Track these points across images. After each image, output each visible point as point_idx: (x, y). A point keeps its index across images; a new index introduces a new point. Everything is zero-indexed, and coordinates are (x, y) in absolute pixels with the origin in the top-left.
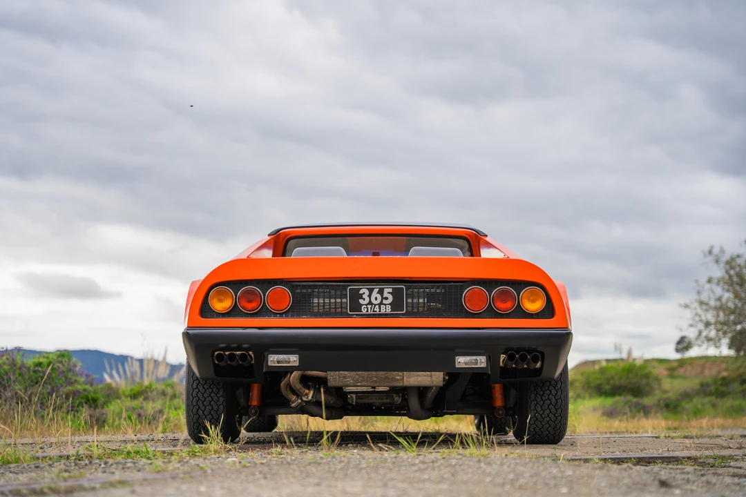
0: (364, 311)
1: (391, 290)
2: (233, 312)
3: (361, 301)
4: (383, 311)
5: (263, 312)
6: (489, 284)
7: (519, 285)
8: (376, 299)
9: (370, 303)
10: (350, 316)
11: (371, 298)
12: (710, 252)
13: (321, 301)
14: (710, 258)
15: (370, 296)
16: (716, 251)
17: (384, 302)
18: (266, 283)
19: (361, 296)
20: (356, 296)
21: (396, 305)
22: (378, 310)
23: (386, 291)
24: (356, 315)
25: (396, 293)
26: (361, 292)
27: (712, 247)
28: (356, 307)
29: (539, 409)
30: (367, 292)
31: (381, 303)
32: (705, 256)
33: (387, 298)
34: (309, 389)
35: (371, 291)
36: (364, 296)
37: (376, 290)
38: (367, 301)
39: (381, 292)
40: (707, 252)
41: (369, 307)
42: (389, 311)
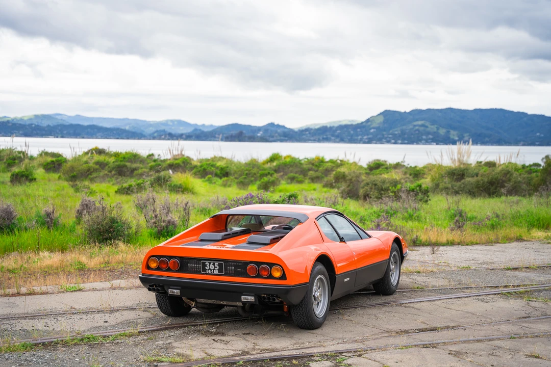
0: (207, 272)
1: (217, 264)
2: (158, 269)
3: (206, 268)
4: (215, 273)
5: (169, 270)
6: (259, 264)
7: (271, 265)
8: (212, 267)
9: (210, 269)
10: (203, 274)
11: (210, 267)
13: (198, 266)
15: (209, 266)
18: (170, 257)
19: (206, 266)
20: (204, 265)
21: (220, 270)
22: (213, 272)
23: (216, 264)
24: (205, 274)
25: (220, 265)
26: (206, 264)
28: (205, 270)
30: (208, 264)
31: (214, 269)
33: (216, 267)
34: (193, 302)
35: (210, 263)
37: (212, 263)
38: (208, 268)
39: (214, 264)
42: (217, 273)
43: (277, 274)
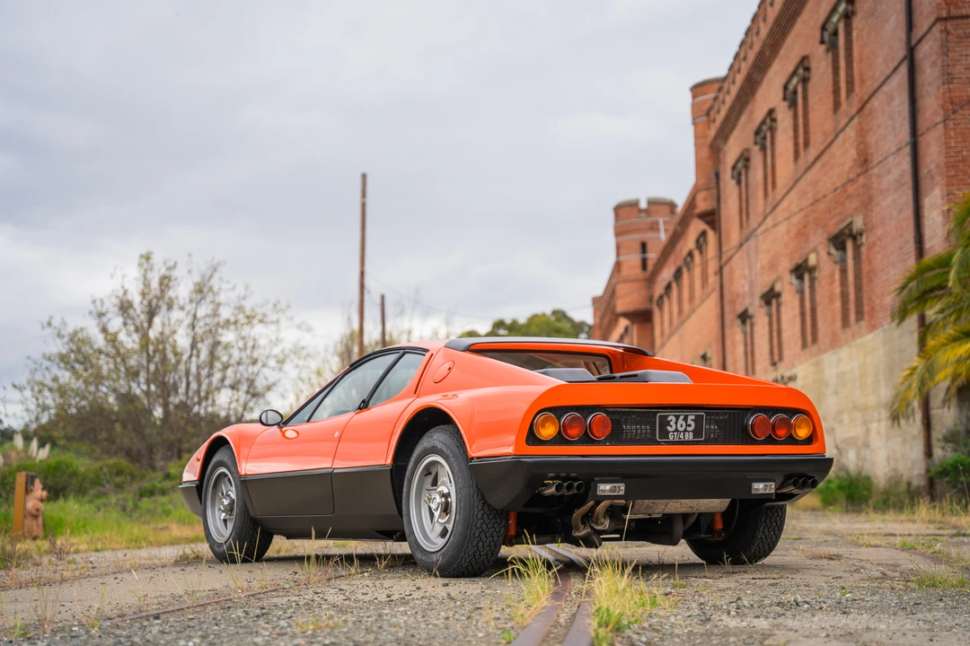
0: (671, 438)
1: (693, 417)
2: (560, 439)
3: (669, 428)
4: (687, 438)
5: (587, 439)
6: (767, 411)
7: (794, 412)
8: (681, 426)
9: (677, 430)
10: (658, 443)
12: (49, 324)
14: (48, 331)
15: (676, 423)
16: (56, 322)
17: (688, 429)
18: (586, 410)
19: (669, 423)
20: (665, 423)
21: (697, 432)
22: (682, 437)
23: (691, 417)
24: (665, 442)
25: (698, 420)
26: (669, 419)
27: (51, 318)
28: (665, 434)
29: (766, 531)
30: (674, 419)
31: (685, 431)
32: (43, 328)
33: (690, 425)
35: (677, 418)
36: (671, 423)
37: (682, 417)
38: (674, 428)
39: (685, 419)
40: (45, 324)
41: (676, 433)
42: (691, 438)
43: (802, 433)
